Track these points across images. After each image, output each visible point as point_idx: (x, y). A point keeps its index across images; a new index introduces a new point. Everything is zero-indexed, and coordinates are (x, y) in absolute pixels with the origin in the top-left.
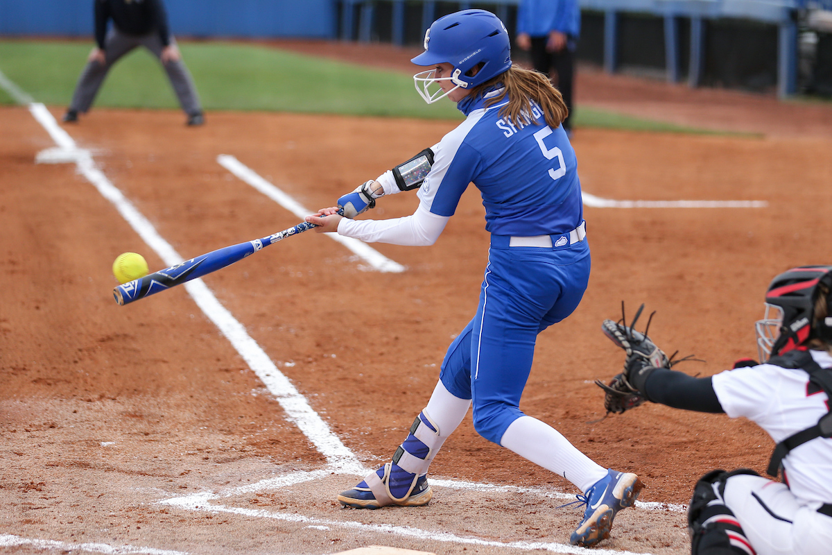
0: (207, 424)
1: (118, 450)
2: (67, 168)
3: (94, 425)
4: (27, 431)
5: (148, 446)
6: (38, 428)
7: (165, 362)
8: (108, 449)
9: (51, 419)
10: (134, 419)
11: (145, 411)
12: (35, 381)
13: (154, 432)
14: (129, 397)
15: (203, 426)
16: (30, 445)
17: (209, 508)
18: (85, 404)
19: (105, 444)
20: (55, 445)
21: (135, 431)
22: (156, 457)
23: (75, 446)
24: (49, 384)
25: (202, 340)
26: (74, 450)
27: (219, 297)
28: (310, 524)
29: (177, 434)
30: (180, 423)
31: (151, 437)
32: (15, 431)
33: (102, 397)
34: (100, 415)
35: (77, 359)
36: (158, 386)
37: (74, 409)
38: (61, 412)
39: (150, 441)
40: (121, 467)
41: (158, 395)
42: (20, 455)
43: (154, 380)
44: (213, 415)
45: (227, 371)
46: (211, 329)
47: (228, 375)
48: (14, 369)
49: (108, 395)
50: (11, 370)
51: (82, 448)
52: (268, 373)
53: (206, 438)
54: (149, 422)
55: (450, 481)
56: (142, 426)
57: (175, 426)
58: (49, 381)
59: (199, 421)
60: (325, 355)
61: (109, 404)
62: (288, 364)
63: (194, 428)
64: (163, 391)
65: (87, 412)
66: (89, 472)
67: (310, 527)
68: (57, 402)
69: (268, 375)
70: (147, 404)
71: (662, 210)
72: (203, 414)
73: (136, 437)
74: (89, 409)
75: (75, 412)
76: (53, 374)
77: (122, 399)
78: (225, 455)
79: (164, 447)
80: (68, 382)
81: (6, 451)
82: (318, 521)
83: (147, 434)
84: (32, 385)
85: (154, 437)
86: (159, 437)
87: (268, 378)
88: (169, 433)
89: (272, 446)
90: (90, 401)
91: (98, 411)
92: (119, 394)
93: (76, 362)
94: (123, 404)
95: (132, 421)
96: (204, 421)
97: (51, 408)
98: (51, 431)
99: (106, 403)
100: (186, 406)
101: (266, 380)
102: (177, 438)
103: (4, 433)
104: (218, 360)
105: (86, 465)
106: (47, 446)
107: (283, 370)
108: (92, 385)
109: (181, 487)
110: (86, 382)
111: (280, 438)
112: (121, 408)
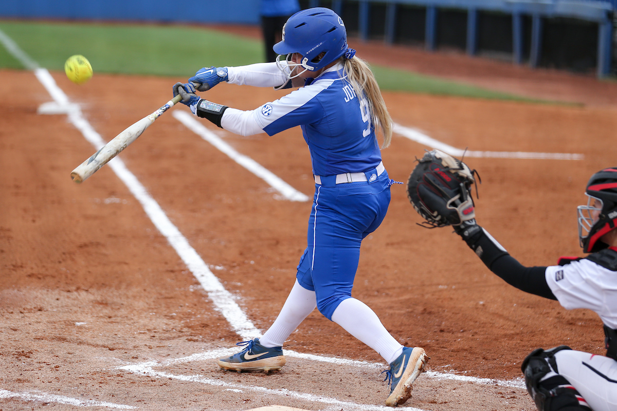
0: (155, 311)
1: (89, 329)
2: (61, 117)
3: (71, 310)
4: (21, 313)
5: (110, 326)
6: (30, 311)
7: (126, 263)
8: (81, 327)
9: (39, 304)
10: (101, 306)
11: (110, 300)
12: (30, 276)
13: (116, 316)
14: (98, 289)
15: (152, 312)
16: (23, 323)
17: (153, 373)
18: (66, 294)
19: (78, 324)
20: (41, 324)
21: (101, 315)
22: (116, 335)
23: (56, 325)
24: (40, 278)
25: (154, 248)
26: (55, 328)
27: (170, 217)
28: (228, 387)
29: (133, 317)
30: (135, 310)
31: (113, 319)
32: (12, 313)
33: (78, 289)
34: (76, 302)
35: (61, 260)
36: (120, 282)
37: (57, 297)
38: (47, 299)
39: (112, 322)
40: (90, 341)
41: (120, 288)
42: (15, 330)
43: (117, 277)
44: (160, 305)
45: (172, 271)
46: (161, 239)
47: (172, 275)
48: (14, 266)
49: (83, 287)
50: (12, 267)
51: (62, 326)
52: (203, 273)
53: (154, 321)
54: (112, 309)
55: (334, 358)
56: (107, 311)
57: (132, 312)
58: (40, 276)
59: (149, 308)
60: (246, 261)
61: (83, 294)
62: (218, 268)
63: (145, 313)
64: (124, 286)
65: (67, 300)
66: (65, 344)
67: (228, 390)
68: (45, 291)
69: (202, 276)
70: (111, 295)
71: (504, 160)
72: (152, 304)
73: (102, 320)
74: (68, 297)
75: (58, 299)
76: (43, 271)
77: (93, 290)
78: (167, 335)
79: (122, 327)
80: (53, 277)
81: (5, 328)
82: (234, 386)
83: (110, 317)
84: (27, 278)
85: (116, 319)
86: (119, 319)
87: (203, 278)
88: (127, 317)
89: (203, 329)
90: (69, 291)
91: (74, 299)
92: (91, 287)
93: (60, 262)
94: (93, 295)
95: (100, 307)
96: (153, 309)
97: (40, 296)
98: (39, 313)
99: (81, 294)
100: (140, 297)
101: (201, 280)
102: (132, 321)
103: (4, 314)
104: (166, 263)
105: (64, 339)
106: (36, 325)
107: (214, 272)
108: (71, 280)
109: (133, 358)
110: (67, 277)
111: (209, 323)
112: (92, 297)
